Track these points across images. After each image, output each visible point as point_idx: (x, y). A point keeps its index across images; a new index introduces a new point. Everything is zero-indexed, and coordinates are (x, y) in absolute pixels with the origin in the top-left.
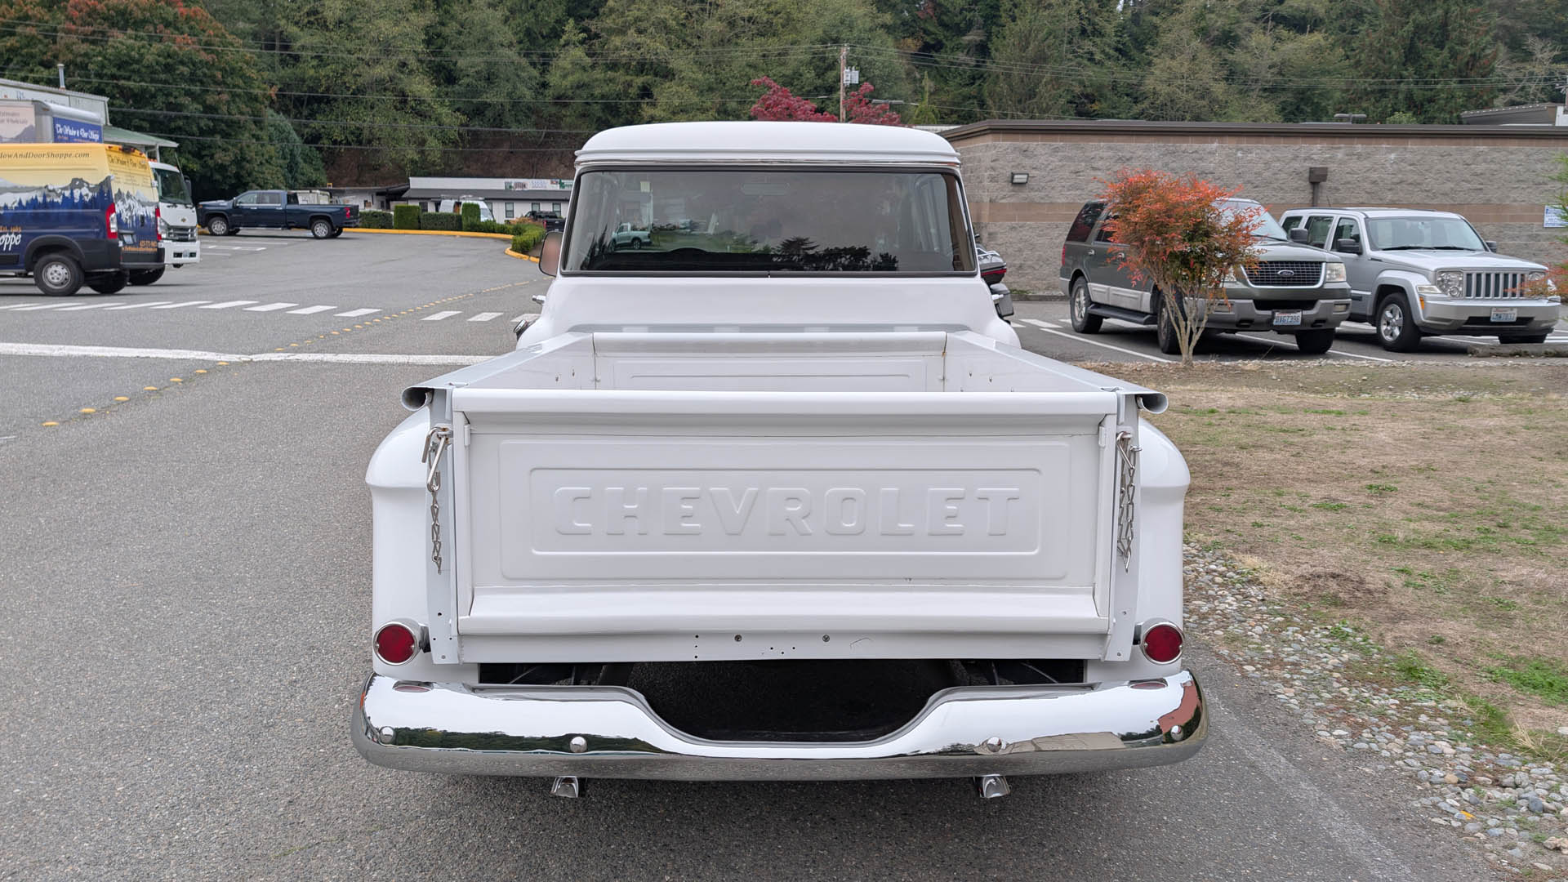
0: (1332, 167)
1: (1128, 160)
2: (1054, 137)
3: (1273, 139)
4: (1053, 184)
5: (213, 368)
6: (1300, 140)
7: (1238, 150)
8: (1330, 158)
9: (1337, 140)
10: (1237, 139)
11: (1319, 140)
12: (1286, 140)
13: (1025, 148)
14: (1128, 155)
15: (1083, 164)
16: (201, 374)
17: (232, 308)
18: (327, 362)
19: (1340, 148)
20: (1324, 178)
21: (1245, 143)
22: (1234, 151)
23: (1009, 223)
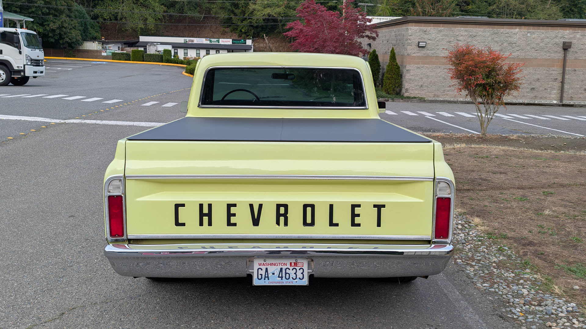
0: (574, 41)
1: (474, 36)
2: (439, 25)
3: (545, 28)
4: (438, 47)
5: (48, 125)
6: (559, 28)
7: (528, 32)
8: (573, 37)
9: (577, 28)
10: (527, 27)
11: (568, 28)
12: (552, 28)
13: (425, 30)
14: (475, 34)
15: (453, 38)
16: (43, 128)
17: (57, 98)
18: (98, 124)
19: (579, 32)
20: (570, 46)
21: (532, 29)
22: (526, 33)
23: (416, 65)
